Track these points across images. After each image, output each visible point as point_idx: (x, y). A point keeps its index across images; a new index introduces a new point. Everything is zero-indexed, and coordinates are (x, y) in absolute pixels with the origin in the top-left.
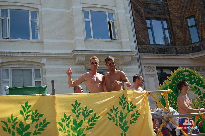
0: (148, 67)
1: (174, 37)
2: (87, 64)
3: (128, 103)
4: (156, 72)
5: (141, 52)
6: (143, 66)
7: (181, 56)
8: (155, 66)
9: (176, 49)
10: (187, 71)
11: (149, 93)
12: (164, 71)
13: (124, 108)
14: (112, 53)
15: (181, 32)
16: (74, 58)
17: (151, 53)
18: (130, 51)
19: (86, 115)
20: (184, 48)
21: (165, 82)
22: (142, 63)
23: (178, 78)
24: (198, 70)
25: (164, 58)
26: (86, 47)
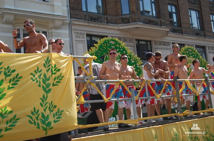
0: (78, 33)
1: (106, 6)
2: (15, 24)
3: (52, 66)
4: (85, 39)
5: (72, 18)
6: (73, 31)
7: (111, 26)
8: (85, 33)
9: (107, 19)
10: (113, 40)
11: (74, 58)
12: (94, 39)
13: (48, 71)
14: (43, 15)
15: (114, 3)
16: (2, 16)
17: (82, 19)
18: (62, 15)
19: (8, 74)
20: (114, 18)
21: (91, 49)
22: (73, 28)
23: (104, 46)
24: (125, 40)
25: (95, 26)
26: (15, 6)
